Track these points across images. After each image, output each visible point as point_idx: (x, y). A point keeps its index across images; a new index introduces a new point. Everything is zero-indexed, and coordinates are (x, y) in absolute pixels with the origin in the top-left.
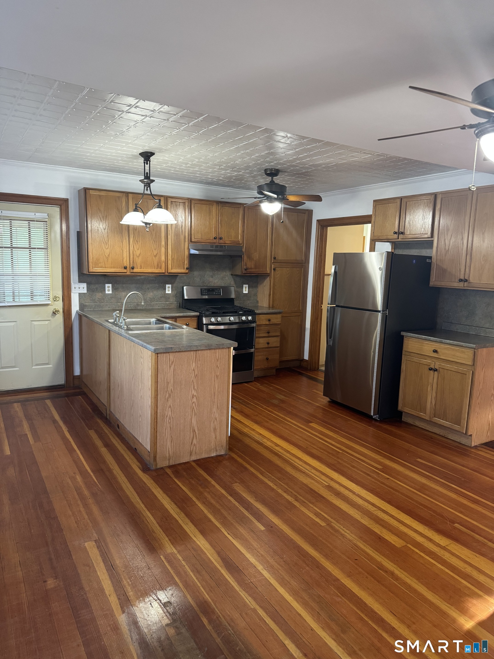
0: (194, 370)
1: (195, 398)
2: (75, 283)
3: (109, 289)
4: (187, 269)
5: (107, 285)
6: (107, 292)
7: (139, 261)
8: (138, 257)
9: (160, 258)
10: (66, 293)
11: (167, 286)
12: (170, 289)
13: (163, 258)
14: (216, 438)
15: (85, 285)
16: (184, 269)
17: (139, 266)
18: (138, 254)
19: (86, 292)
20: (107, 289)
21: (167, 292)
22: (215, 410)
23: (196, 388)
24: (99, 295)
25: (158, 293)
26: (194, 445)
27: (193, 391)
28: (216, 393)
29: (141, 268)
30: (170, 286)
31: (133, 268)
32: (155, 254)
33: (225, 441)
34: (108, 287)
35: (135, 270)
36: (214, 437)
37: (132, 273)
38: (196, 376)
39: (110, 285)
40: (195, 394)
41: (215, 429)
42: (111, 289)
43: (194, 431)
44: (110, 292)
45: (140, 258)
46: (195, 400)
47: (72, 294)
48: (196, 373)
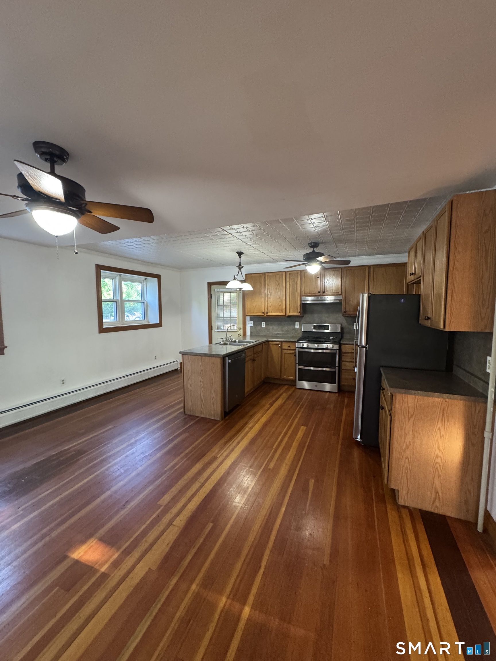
0: (201, 367)
1: (202, 382)
2: (248, 321)
3: (264, 324)
4: (299, 312)
5: (263, 322)
6: (263, 326)
7: (270, 309)
8: (270, 307)
9: (283, 306)
10: (244, 326)
11: (296, 323)
12: (298, 325)
13: (284, 307)
14: (214, 409)
15: (252, 322)
16: (297, 313)
17: (271, 311)
18: (270, 305)
19: (253, 326)
20: (263, 324)
21: (296, 327)
22: (213, 392)
23: (202, 377)
24: (259, 328)
25: (291, 327)
26: (203, 409)
27: (201, 378)
28: (213, 383)
29: (272, 313)
30: (298, 323)
31: (267, 313)
32: (280, 305)
33: (219, 412)
34: (264, 323)
35: (268, 314)
36: (213, 408)
37: (267, 315)
38: (202, 370)
39: (264, 322)
40: (202, 380)
41: (213, 404)
42: (265, 324)
43: (202, 401)
44: (264, 326)
45: (271, 307)
46: (202, 383)
47: (247, 327)
48: (202, 368)
